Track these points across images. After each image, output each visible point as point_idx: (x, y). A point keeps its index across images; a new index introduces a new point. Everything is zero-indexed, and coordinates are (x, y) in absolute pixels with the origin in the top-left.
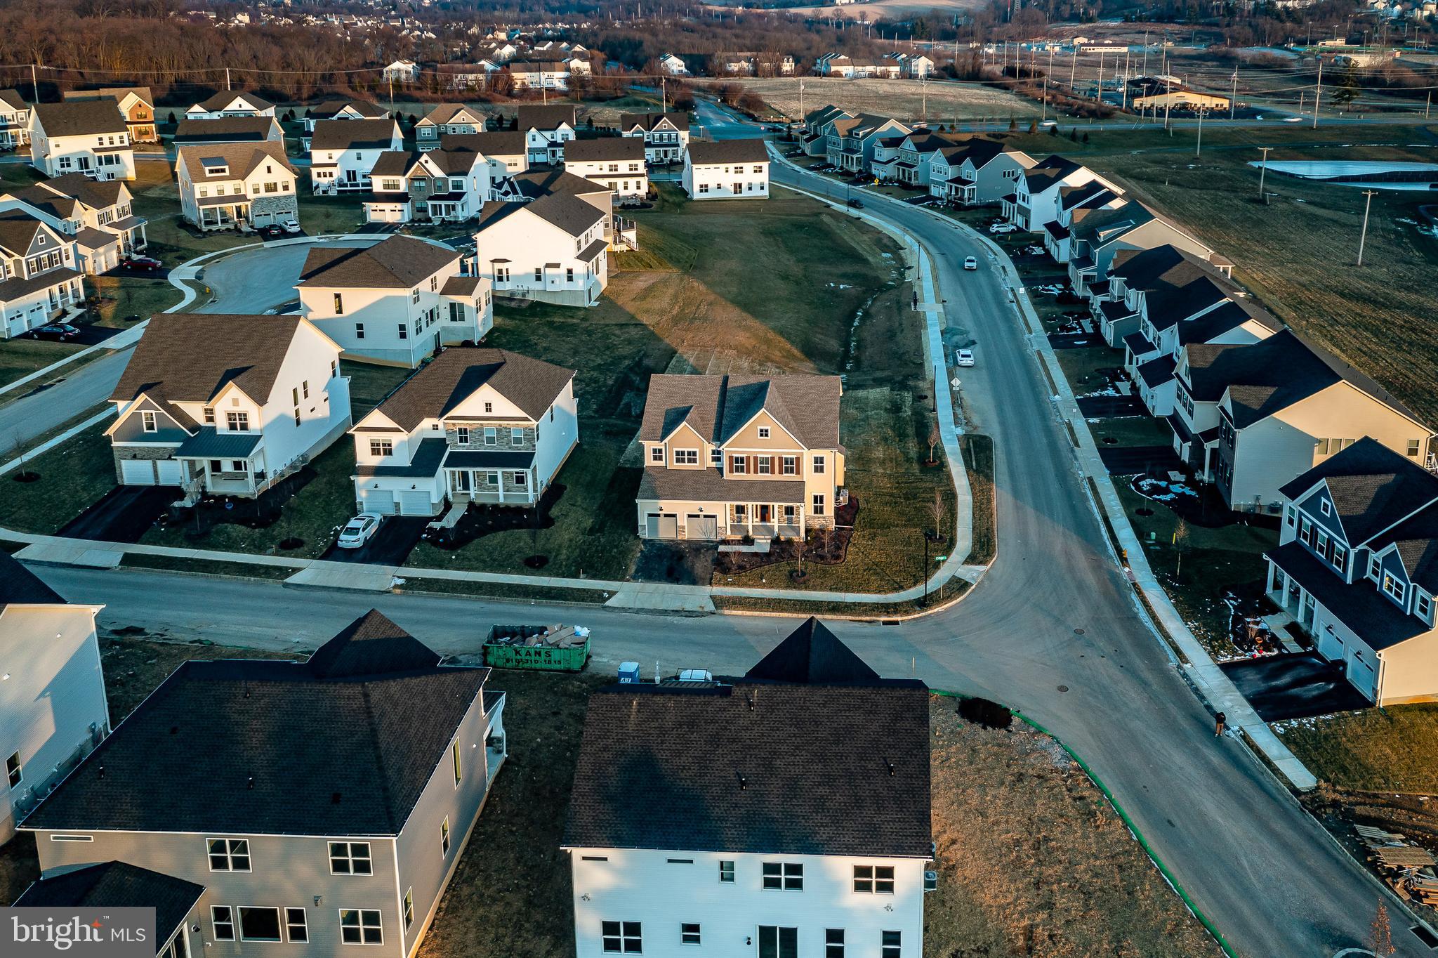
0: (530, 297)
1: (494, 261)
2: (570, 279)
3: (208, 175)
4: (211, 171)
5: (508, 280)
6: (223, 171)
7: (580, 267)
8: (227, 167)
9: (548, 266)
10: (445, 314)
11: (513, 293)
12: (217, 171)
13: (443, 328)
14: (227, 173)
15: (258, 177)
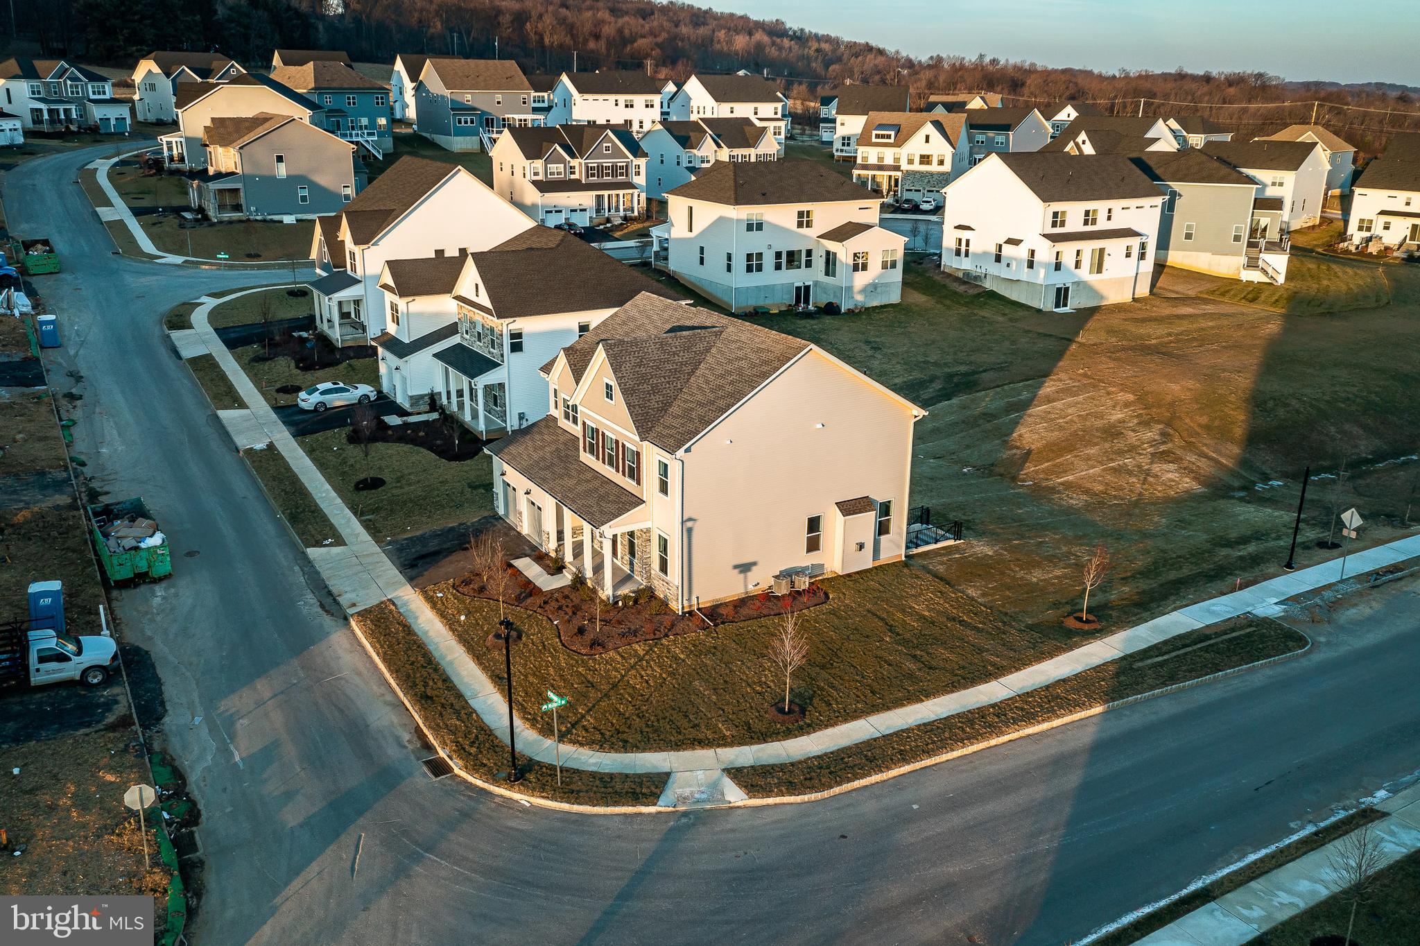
1: (959, 227)
2: (1031, 265)
3: (874, 140)
4: (877, 136)
5: (967, 255)
6: (889, 137)
7: (1045, 252)
8: (893, 133)
9: (1010, 241)
11: (967, 274)
12: (883, 136)
14: (892, 140)
15: (915, 146)
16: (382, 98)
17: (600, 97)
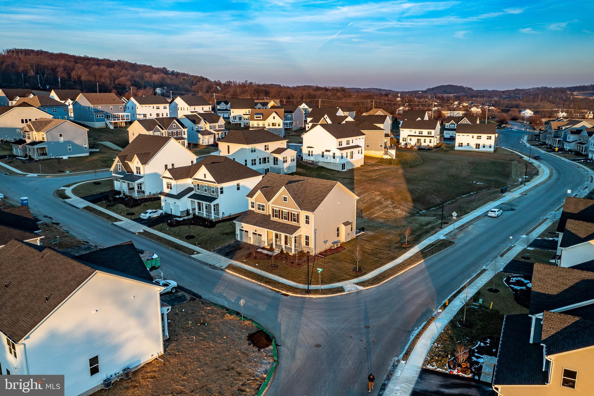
0: (320, 164)
1: (308, 147)
2: (334, 157)
3: (255, 118)
4: (256, 117)
5: (312, 156)
6: (260, 117)
7: (338, 153)
8: (261, 116)
9: (326, 151)
10: (272, 161)
11: (313, 161)
12: (258, 117)
13: (271, 167)
14: (261, 118)
15: (270, 120)
16: (66, 109)
17: (148, 105)
